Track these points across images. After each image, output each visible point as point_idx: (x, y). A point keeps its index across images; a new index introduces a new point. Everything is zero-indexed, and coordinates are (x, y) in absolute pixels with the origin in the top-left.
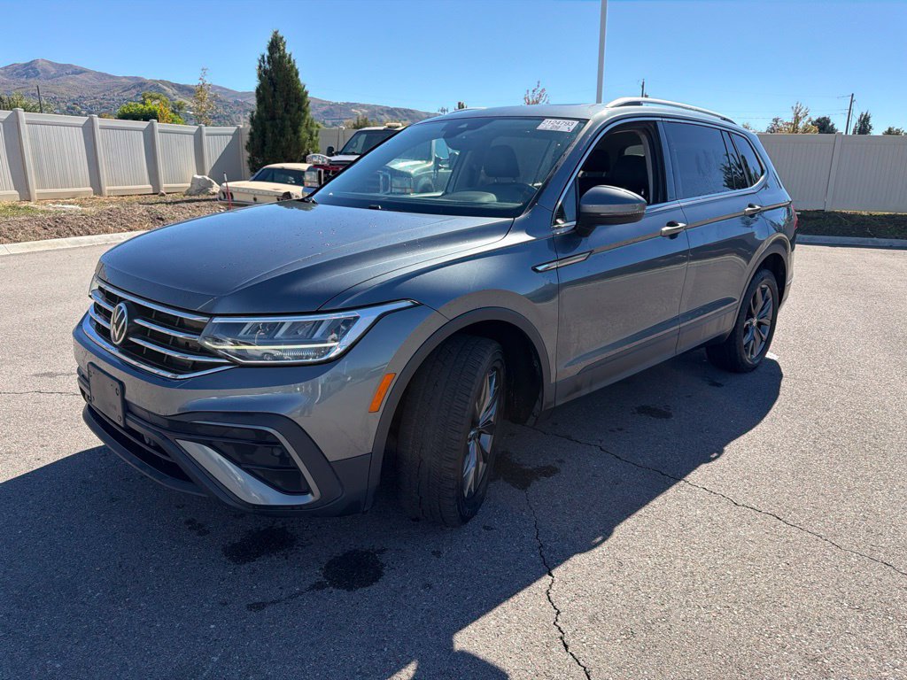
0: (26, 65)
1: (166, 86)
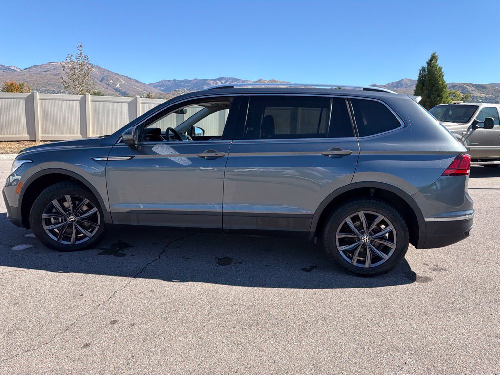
0: (398, 82)
1: (468, 86)
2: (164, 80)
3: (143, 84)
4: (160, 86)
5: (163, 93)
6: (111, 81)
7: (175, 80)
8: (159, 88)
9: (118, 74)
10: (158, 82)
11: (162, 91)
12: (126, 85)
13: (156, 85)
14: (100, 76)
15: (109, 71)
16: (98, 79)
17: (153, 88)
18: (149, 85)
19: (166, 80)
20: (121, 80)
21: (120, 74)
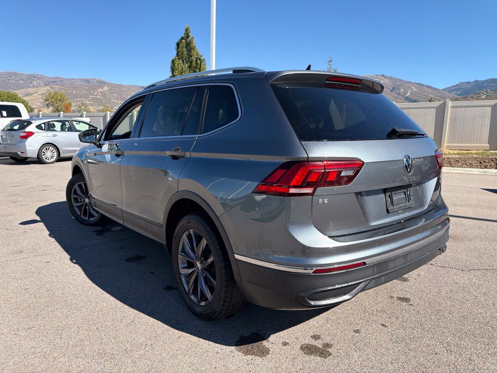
2: (462, 83)
3: (437, 89)
4: (456, 90)
5: (459, 97)
6: (402, 90)
7: (476, 81)
8: (455, 92)
9: (410, 82)
10: (455, 86)
11: (459, 95)
12: (417, 92)
13: (450, 90)
14: (391, 86)
15: (401, 80)
16: (389, 89)
17: (447, 93)
18: (444, 90)
19: (464, 83)
20: (413, 87)
21: (412, 82)
